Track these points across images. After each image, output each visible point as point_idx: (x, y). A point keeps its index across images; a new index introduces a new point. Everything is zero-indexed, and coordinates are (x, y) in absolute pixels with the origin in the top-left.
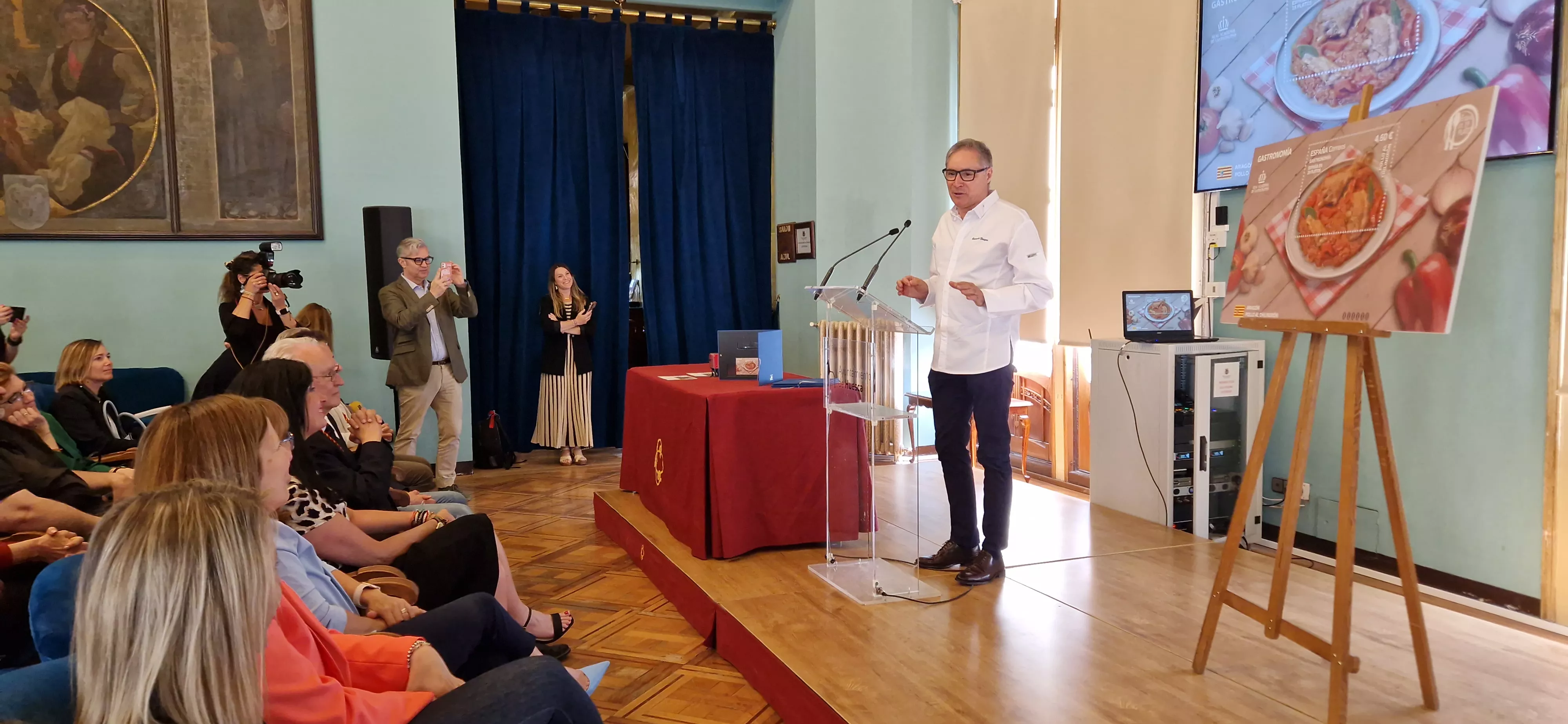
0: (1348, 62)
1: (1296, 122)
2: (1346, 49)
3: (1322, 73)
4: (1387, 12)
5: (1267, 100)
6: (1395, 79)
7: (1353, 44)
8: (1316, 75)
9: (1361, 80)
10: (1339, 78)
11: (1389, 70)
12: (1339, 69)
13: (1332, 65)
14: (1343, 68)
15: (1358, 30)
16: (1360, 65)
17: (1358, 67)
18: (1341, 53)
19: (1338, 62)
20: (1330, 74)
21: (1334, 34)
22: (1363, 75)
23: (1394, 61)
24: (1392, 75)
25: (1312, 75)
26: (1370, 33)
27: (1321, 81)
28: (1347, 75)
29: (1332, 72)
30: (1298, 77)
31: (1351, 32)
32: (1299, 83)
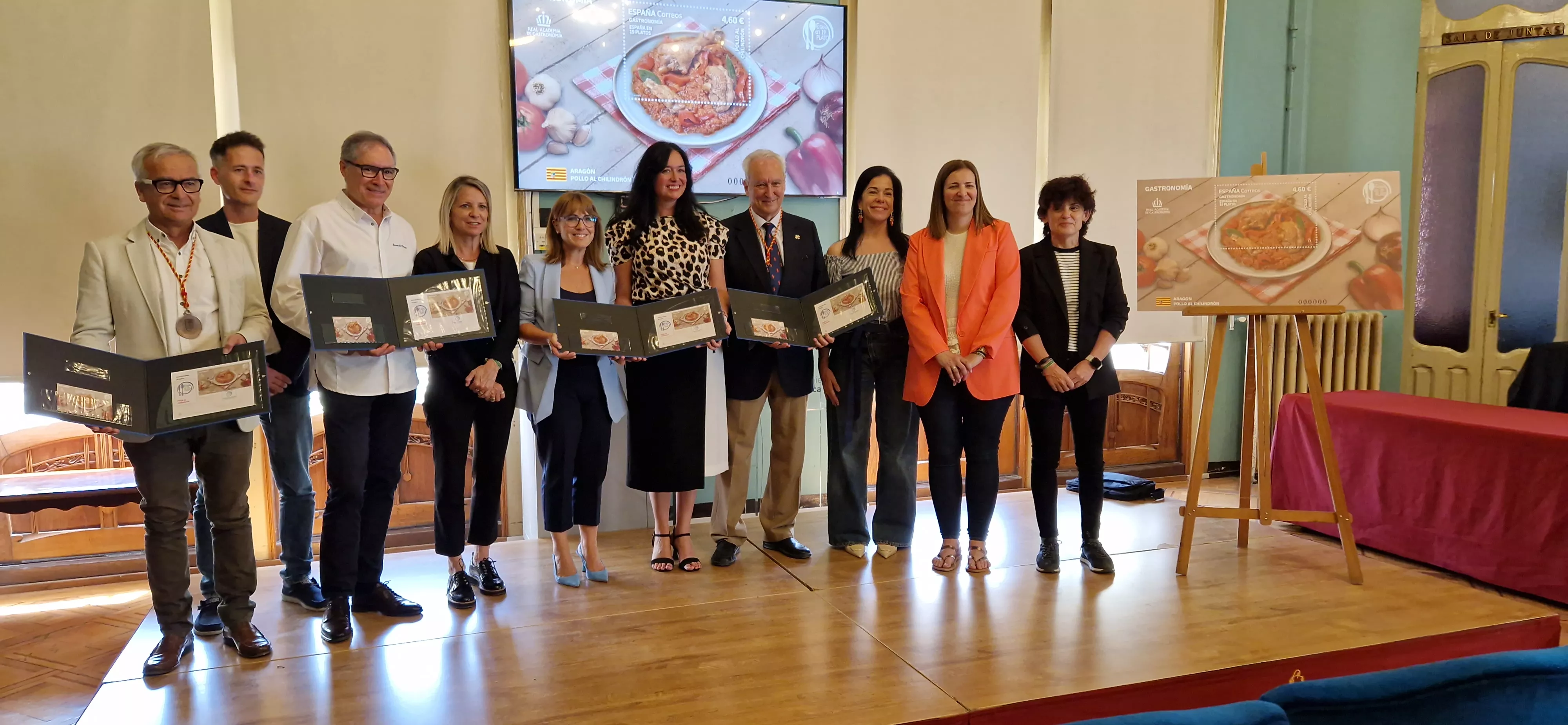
0: (691, 97)
1: (640, 139)
2: (688, 85)
3: (666, 101)
4: (723, 65)
5: (606, 111)
6: (733, 121)
7: (694, 83)
8: (659, 100)
9: (704, 116)
10: (683, 109)
11: (728, 113)
12: (683, 101)
13: (675, 96)
14: (686, 102)
15: (698, 72)
16: (702, 103)
17: (701, 104)
18: (684, 87)
19: (681, 95)
20: (674, 104)
21: (676, 69)
22: (705, 112)
23: (731, 107)
24: (731, 118)
25: (656, 100)
26: (709, 78)
27: (666, 107)
28: (690, 108)
29: (676, 101)
30: (641, 98)
31: (692, 72)
32: (642, 103)
